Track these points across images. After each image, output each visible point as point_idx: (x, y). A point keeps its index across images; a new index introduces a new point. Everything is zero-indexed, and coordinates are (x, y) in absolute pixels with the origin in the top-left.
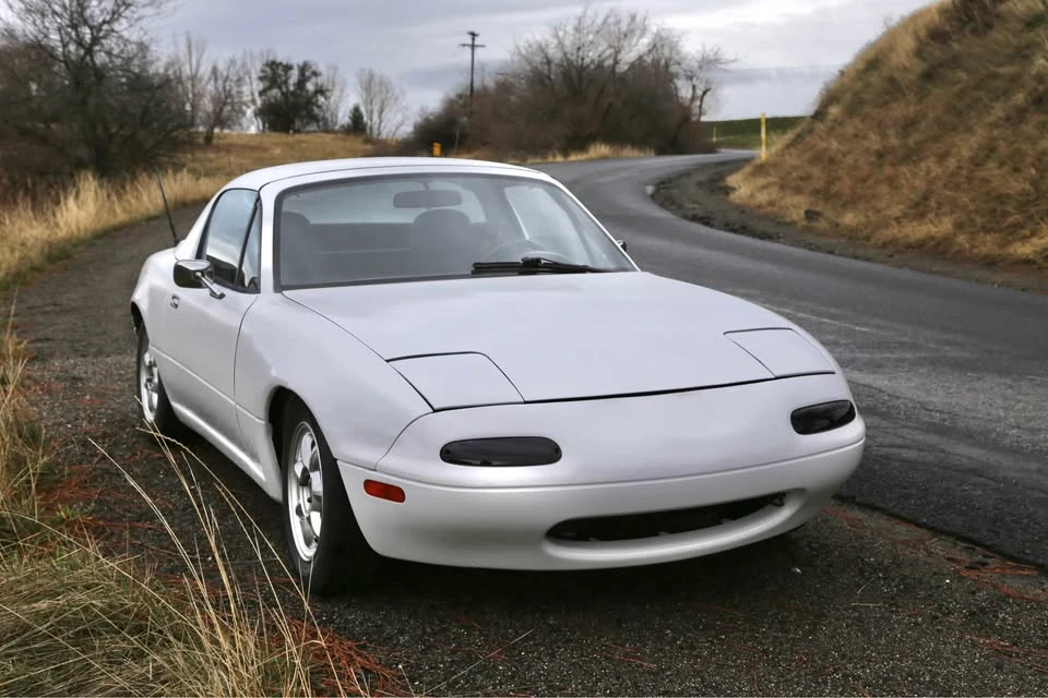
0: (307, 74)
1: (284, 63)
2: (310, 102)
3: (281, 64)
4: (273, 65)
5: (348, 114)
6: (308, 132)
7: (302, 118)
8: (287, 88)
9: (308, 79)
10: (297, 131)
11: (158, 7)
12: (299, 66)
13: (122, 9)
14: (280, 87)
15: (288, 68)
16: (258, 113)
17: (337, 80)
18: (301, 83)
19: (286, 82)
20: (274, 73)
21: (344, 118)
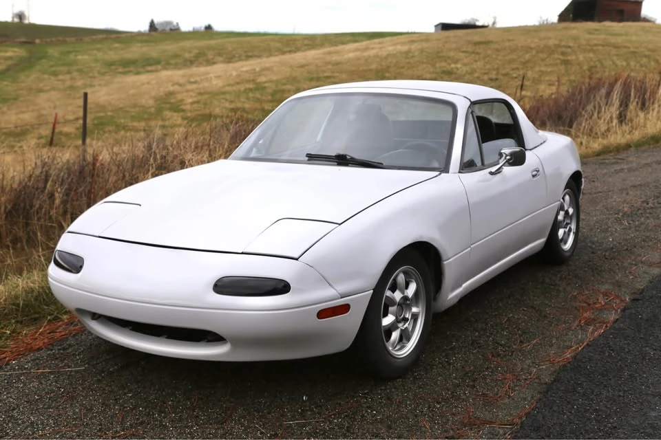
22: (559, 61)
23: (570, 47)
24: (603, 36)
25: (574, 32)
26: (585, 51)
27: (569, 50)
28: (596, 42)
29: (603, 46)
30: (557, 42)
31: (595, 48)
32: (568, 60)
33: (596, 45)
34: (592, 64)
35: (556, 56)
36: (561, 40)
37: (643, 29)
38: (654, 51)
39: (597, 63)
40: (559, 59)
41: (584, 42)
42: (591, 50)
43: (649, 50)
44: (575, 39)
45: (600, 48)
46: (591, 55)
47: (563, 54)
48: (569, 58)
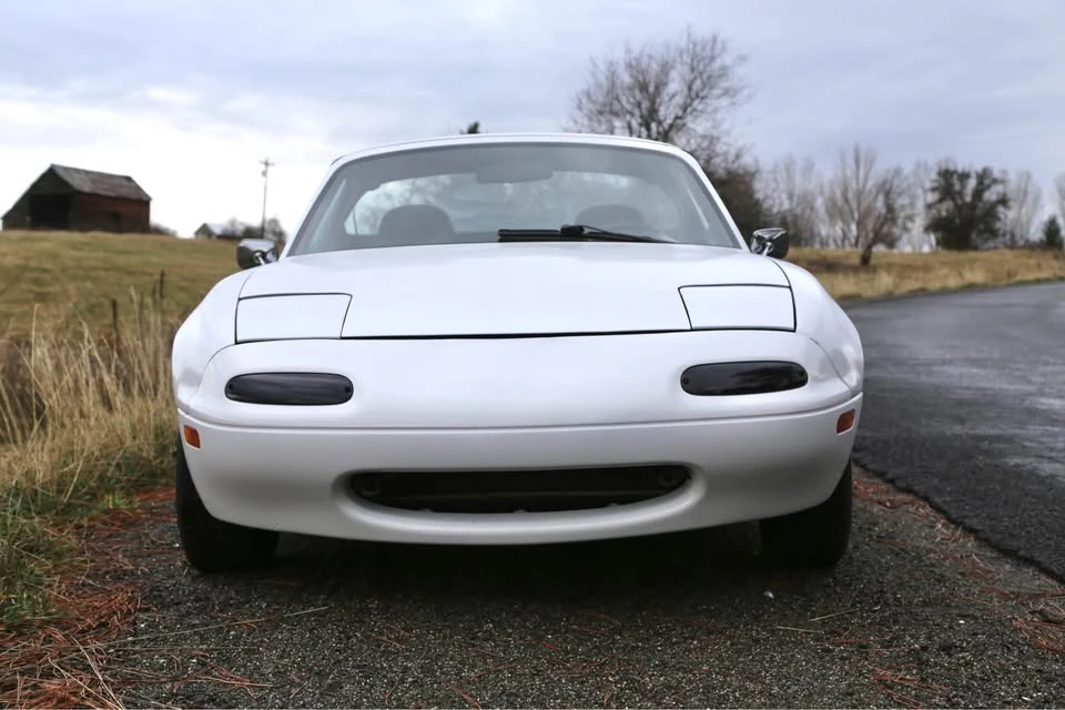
0: (987, 182)
1: (960, 170)
2: (990, 214)
3: (955, 172)
4: (946, 174)
5: (1042, 227)
6: (988, 249)
7: (980, 233)
8: (962, 199)
9: (989, 187)
10: (976, 248)
11: (733, 96)
12: (977, 173)
13: (696, 102)
14: (953, 199)
15: (964, 176)
16: (929, 228)
17: (1030, 189)
18: (978, 194)
19: (961, 194)
20: (948, 182)
21: (1036, 233)
22: (31, 296)
23: (45, 271)
24: (101, 254)
25: (45, 245)
26: (75, 278)
27: (45, 276)
28: (93, 263)
29: (106, 270)
30: (21, 262)
31: (94, 274)
32: (49, 294)
33: (93, 268)
34: (93, 301)
35: (24, 286)
36: (27, 259)
37: (163, 245)
38: (193, 281)
39: (102, 299)
40: (31, 291)
41: (72, 263)
42: (87, 278)
43: (185, 279)
44: (54, 257)
45: (102, 273)
46: (88, 285)
47: (36, 282)
48: (50, 289)
